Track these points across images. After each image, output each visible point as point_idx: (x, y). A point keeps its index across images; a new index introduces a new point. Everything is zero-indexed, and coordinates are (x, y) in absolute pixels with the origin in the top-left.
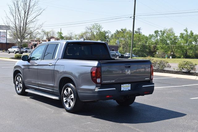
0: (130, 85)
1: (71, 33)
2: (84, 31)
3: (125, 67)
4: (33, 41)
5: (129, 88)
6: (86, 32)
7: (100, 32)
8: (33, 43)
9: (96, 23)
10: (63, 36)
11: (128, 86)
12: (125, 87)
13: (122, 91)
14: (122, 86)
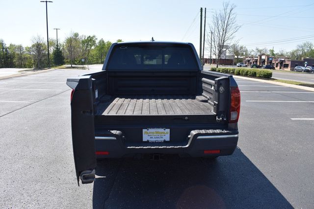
0: (168, 131)
1: (283, 51)
2: (295, 49)
4: (247, 57)
6: (298, 50)
7: (312, 50)
8: (247, 59)
9: (307, 41)
10: (274, 53)
11: (164, 133)
12: (155, 134)
13: (145, 142)
14: (145, 132)
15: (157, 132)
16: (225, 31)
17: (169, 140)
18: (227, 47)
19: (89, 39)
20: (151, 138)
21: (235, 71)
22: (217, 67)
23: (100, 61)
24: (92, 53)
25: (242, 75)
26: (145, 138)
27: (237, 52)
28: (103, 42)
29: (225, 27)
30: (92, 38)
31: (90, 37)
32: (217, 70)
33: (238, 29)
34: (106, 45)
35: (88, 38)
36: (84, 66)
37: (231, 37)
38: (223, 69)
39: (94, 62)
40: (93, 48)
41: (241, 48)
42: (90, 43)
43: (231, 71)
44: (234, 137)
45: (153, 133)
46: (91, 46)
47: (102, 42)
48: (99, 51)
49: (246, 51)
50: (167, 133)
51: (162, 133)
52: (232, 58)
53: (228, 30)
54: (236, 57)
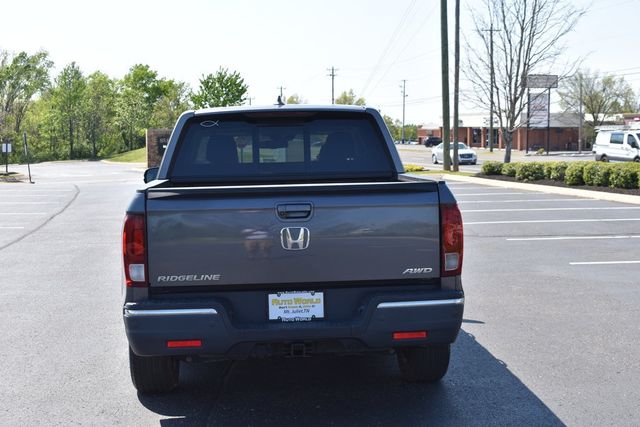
0: (320, 296)
3: (280, 214)
5: (318, 311)
11: (311, 301)
12: (294, 305)
13: (274, 321)
14: (274, 301)
15: (297, 301)
16: (529, 29)
17: (322, 316)
18: (551, 82)
19: (22, 64)
20: (285, 312)
21: (568, 172)
22: (508, 159)
23: (66, 150)
24: (33, 118)
25: (591, 186)
26: (275, 313)
27: (594, 97)
28: (77, 74)
29: (529, 15)
30: (35, 60)
31: (23, 56)
32: (506, 170)
33: (575, 21)
34: (89, 87)
35: (16, 61)
36: (12, 168)
37: (552, 50)
38: (525, 168)
39: (40, 154)
40: (36, 97)
41: (608, 82)
42: (24, 82)
43: (554, 174)
44: (454, 305)
45: (290, 302)
46: (29, 91)
47: (73, 76)
48: (62, 109)
49: (627, 94)
50: (318, 301)
51: (307, 301)
52: (575, 123)
53: (539, 27)
54: (589, 117)
